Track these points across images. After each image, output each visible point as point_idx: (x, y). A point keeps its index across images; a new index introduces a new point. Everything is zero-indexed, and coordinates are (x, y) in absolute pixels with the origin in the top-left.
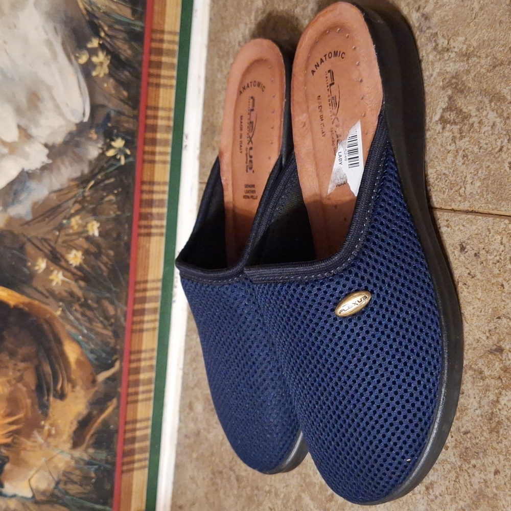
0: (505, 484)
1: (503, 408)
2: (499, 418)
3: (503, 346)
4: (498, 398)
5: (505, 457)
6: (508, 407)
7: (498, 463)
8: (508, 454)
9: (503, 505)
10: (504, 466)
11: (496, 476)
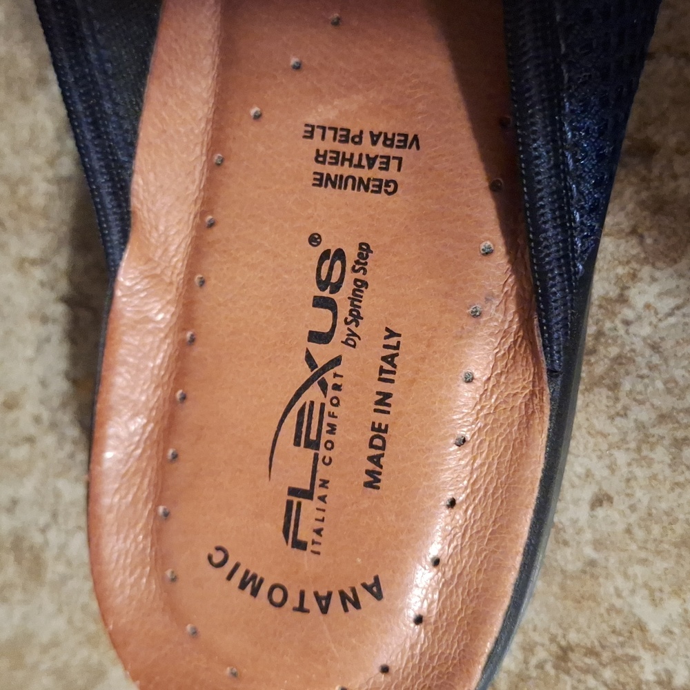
0: (628, 531)
1: (639, 318)
2: (623, 345)
3: (657, 138)
4: (624, 288)
5: (636, 456)
6: (656, 313)
7: (606, 473)
8: (644, 446)
9: (616, 589)
10: (628, 480)
11: (600, 512)
